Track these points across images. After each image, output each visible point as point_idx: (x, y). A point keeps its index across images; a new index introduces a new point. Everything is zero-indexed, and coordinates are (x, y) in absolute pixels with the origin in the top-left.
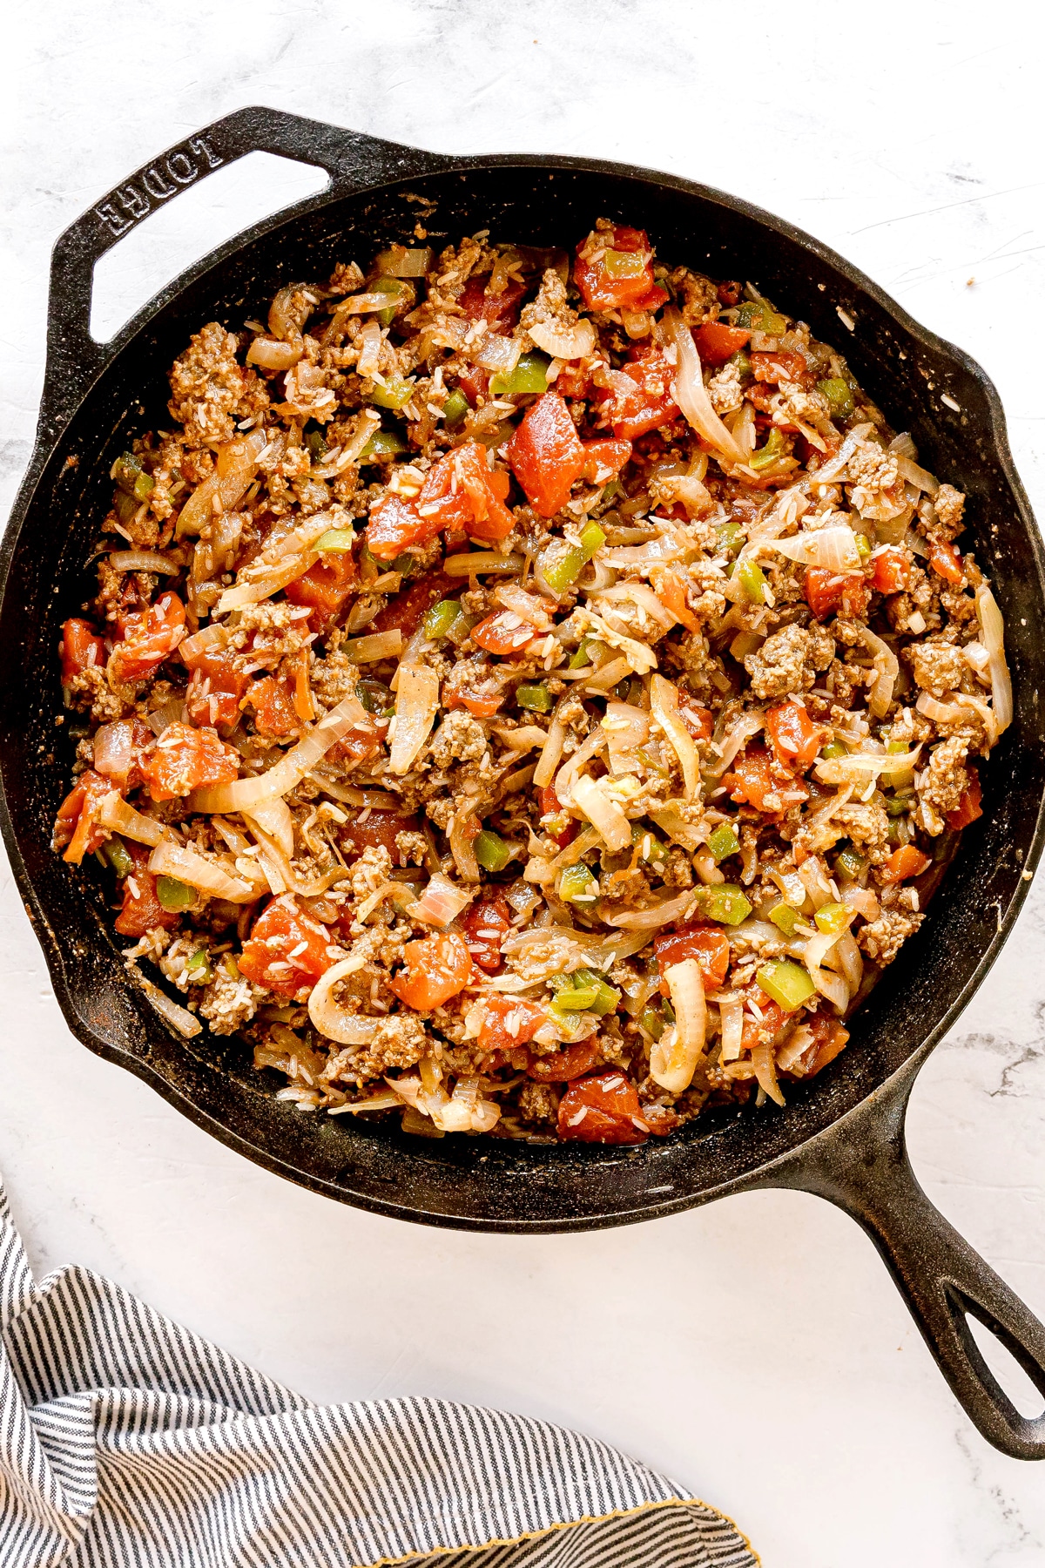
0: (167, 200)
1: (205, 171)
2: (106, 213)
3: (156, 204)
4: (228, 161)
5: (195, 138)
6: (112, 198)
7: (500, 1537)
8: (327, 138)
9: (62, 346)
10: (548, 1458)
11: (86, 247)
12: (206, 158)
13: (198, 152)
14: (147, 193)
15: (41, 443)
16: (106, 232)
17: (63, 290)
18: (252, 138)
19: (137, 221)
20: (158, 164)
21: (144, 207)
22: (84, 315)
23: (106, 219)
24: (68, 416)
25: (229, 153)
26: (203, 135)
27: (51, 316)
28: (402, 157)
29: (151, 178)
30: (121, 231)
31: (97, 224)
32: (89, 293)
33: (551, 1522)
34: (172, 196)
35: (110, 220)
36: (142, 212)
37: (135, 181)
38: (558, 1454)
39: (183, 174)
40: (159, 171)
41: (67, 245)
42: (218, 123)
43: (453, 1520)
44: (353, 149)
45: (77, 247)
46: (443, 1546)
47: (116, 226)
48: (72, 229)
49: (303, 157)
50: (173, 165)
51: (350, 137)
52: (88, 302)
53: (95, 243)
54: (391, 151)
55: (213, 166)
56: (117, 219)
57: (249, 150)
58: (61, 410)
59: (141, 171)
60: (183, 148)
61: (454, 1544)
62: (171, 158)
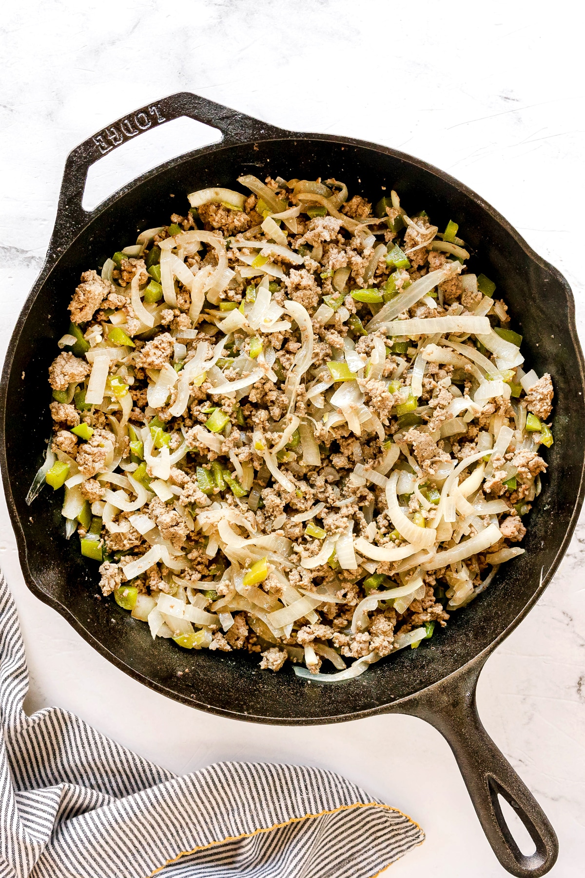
0: (132, 137)
1: (155, 124)
2: (99, 141)
3: (126, 139)
4: (168, 120)
5: (152, 105)
6: (102, 133)
7: (262, 828)
8: (223, 114)
9: (66, 210)
10: (287, 783)
11: (85, 158)
12: (157, 117)
13: (153, 113)
14: (122, 132)
15: (48, 262)
16: (97, 151)
17: (70, 179)
18: (183, 109)
19: (115, 147)
20: (130, 117)
21: (120, 140)
22: (79, 194)
23: (98, 144)
24: (65, 249)
25: (169, 117)
26: (155, 104)
27: (62, 193)
28: (263, 128)
29: (125, 125)
30: (105, 151)
31: (93, 146)
32: (84, 183)
33: (290, 818)
34: (136, 135)
35: (100, 145)
36: (118, 143)
37: (117, 125)
38: (292, 781)
39: (143, 124)
40: (130, 121)
41: (75, 156)
42: (165, 99)
43: (235, 820)
44: (237, 121)
45: (80, 157)
46: (230, 836)
47: (103, 148)
48: (79, 147)
49: (209, 122)
50: (138, 119)
51: (236, 115)
52: (83, 188)
53: (90, 156)
54: (257, 124)
55: (160, 122)
56: (104, 144)
57: (180, 115)
58: (61, 245)
59: (120, 120)
60: (145, 110)
61: (237, 834)
62: (137, 115)
